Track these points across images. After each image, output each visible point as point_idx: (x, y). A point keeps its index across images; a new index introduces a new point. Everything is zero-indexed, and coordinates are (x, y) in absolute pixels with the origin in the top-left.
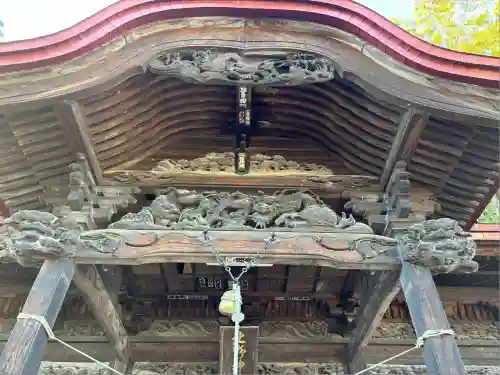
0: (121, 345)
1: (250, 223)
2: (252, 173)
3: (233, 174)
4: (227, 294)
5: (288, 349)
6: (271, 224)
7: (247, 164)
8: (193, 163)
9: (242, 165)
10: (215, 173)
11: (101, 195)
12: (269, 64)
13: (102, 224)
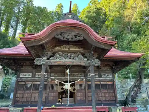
0: (49, 71)
1: (70, 58)
2: (71, 49)
3: (68, 50)
4: (67, 71)
5: (76, 71)
6: (73, 59)
7: (70, 47)
8: (61, 47)
9: (69, 48)
10: (65, 49)
11: (47, 53)
12: (74, 36)
13: (48, 59)
